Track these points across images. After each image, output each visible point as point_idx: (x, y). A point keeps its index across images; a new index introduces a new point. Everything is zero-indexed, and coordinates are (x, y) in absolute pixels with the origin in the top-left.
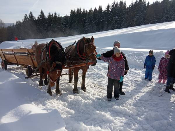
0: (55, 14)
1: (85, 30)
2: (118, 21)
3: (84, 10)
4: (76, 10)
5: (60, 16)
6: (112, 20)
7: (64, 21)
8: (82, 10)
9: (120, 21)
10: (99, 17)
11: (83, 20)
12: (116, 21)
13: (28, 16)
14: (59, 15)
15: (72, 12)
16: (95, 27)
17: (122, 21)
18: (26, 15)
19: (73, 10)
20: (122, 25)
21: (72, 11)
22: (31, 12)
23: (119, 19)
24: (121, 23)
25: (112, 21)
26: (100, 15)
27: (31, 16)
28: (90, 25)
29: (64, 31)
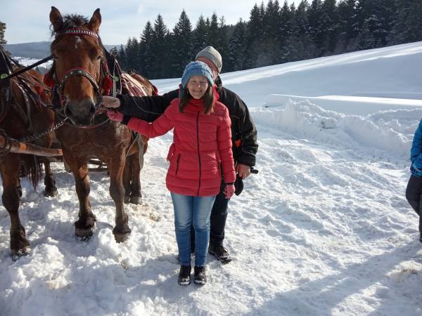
0: (214, 17)
1: (285, 54)
2: (378, 28)
3: (286, 4)
4: (266, 6)
5: (225, 24)
6: (360, 26)
7: (235, 35)
8: (281, 5)
9: (381, 28)
10: (325, 21)
11: (282, 29)
12: (372, 29)
13: (153, 26)
14: (222, 20)
15: (255, 12)
16: (313, 46)
17: (389, 28)
18: (149, 24)
19: (259, 6)
20: (387, 39)
21: (255, 7)
22: (159, 17)
23: (382, 22)
24: (385, 34)
25: (361, 30)
26: (329, 15)
27: (160, 25)
28: (300, 42)
29: (232, 59)
